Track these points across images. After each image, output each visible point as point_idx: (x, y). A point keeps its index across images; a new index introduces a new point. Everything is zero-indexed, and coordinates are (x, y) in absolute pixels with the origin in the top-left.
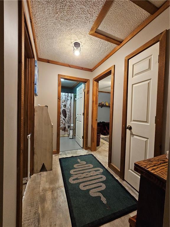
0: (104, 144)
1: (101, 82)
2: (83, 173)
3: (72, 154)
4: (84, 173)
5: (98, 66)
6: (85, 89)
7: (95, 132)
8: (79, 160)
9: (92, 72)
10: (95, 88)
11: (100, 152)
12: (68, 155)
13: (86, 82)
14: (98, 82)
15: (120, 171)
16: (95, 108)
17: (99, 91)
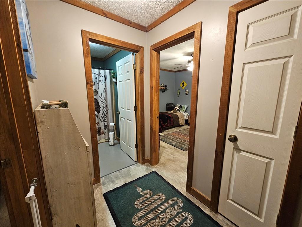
0: (164, 147)
1: (163, 54)
2: (154, 218)
3: (123, 177)
4: (156, 216)
5: (162, 22)
6: (135, 64)
7: (156, 136)
8: (139, 189)
9: (147, 32)
10: (155, 63)
11: (164, 165)
12: (116, 182)
13: (136, 52)
14: (159, 54)
15: (210, 200)
16: (155, 99)
17: (160, 69)
